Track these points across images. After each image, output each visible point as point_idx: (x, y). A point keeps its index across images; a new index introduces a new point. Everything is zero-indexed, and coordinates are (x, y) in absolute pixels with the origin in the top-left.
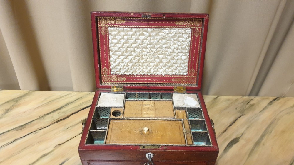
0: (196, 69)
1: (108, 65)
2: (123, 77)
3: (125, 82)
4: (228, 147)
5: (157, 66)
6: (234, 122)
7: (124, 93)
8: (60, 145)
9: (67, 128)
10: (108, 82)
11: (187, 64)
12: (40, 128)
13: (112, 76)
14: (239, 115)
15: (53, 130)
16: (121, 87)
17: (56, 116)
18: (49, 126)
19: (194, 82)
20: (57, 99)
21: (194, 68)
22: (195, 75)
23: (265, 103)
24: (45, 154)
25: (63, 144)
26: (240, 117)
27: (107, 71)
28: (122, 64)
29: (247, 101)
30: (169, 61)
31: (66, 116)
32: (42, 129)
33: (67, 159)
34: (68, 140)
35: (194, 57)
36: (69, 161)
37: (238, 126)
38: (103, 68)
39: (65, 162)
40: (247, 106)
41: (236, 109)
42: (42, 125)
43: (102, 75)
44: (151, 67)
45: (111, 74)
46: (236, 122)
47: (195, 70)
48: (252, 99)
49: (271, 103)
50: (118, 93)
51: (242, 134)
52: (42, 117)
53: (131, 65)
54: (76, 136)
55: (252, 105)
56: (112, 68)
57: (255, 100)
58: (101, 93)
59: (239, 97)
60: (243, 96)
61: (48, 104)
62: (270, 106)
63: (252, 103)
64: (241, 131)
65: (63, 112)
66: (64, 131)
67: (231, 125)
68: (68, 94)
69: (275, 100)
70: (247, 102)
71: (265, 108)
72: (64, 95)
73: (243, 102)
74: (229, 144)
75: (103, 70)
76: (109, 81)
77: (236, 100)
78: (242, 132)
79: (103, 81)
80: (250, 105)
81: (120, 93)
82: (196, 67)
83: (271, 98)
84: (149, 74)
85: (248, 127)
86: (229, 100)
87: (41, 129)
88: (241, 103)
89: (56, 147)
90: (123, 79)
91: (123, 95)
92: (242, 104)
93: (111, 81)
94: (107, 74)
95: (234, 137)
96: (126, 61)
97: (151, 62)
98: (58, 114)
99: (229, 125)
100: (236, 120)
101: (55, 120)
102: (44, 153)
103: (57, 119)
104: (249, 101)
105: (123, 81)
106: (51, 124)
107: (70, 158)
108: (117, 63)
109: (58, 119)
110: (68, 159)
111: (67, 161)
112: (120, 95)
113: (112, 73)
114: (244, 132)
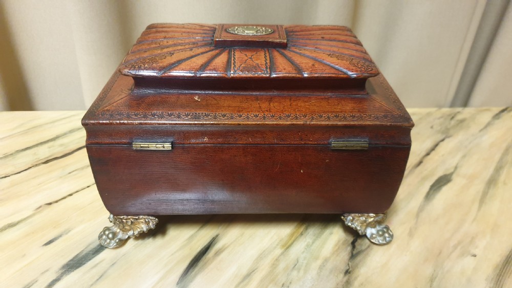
4: (432, 191)
6: (433, 149)
8: (50, 204)
9: (70, 173)
12: (3, 176)
14: (440, 137)
15: (34, 178)
17: (44, 152)
18: (25, 170)
20: (47, 124)
23: (486, 117)
24: (11, 224)
25: (57, 202)
26: (443, 140)
29: (449, 115)
31: (68, 152)
32: (9, 176)
33: (67, 232)
34: (71, 195)
36: (70, 234)
37: (443, 156)
39: (60, 236)
40: (453, 122)
41: (432, 127)
42: (9, 170)
46: (438, 149)
48: (459, 112)
49: (497, 116)
51: (456, 168)
52: (12, 154)
54: (88, 187)
55: (462, 121)
57: (466, 112)
59: (433, 110)
60: (440, 107)
61: (26, 133)
62: (497, 121)
63: (459, 117)
64: (453, 162)
65: (62, 145)
66: (61, 177)
67: (428, 154)
68: (74, 115)
69: (503, 111)
70: (451, 117)
71: (488, 125)
72: (63, 117)
73: (442, 117)
74: (432, 187)
77: (429, 114)
78: (454, 164)
80: (458, 121)
83: (496, 110)
85: (464, 156)
87: (5, 177)
88: (439, 118)
89: (41, 209)
92: (442, 120)
95: (439, 173)
98: (50, 148)
99: (424, 153)
100: (436, 145)
101: (41, 158)
102: (10, 222)
103: (45, 158)
104: (453, 115)
106: (31, 168)
107: (72, 229)
109: (48, 157)
110: (70, 231)
111: (67, 234)
114: (457, 164)
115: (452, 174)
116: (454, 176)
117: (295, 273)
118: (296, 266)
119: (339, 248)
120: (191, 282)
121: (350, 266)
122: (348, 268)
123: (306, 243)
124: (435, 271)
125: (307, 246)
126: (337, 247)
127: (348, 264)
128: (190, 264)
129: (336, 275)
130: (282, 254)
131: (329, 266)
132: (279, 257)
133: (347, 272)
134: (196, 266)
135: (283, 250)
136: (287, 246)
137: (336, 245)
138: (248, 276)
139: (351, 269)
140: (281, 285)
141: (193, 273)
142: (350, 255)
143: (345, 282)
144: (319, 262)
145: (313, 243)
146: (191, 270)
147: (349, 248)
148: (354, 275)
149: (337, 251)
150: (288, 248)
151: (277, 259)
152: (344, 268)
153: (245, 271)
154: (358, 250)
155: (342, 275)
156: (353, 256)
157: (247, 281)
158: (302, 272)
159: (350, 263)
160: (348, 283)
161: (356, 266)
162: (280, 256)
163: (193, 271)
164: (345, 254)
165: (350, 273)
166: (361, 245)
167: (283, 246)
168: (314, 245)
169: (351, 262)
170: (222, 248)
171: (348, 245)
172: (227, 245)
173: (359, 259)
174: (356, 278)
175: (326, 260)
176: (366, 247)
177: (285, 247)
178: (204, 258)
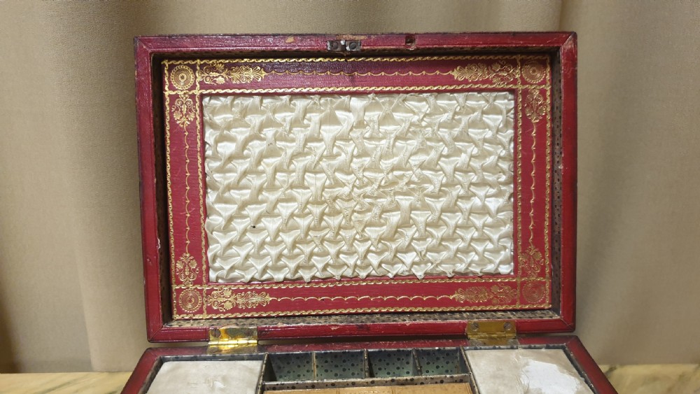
0: (547, 246)
1: (198, 245)
2: (258, 292)
3: (265, 310)
5: (392, 239)
7: (260, 358)
10: (196, 317)
11: (508, 228)
13: (213, 290)
16: (248, 334)
19: (543, 302)
21: (539, 244)
22: (542, 274)
27: (194, 270)
28: (256, 239)
30: (440, 218)
35: (532, 202)
38: (177, 259)
43: (175, 287)
44: (370, 242)
45: (208, 280)
47: (543, 252)
50: (235, 356)
53: (288, 238)
56: (215, 258)
58: (161, 362)
75: (179, 266)
76: (201, 312)
79: (180, 312)
81: (243, 359)
82: (547, 239)
84: (363, 274)
86: (654, 379)
90: (256, 299)
91: (257, 366)
93: (210, 310)
94: (195, 283)
96: (271, 225)
97: (370, 224)
105: (260, 308)
108: (234, 235)
112: (244, 366)
113: (212, 275)
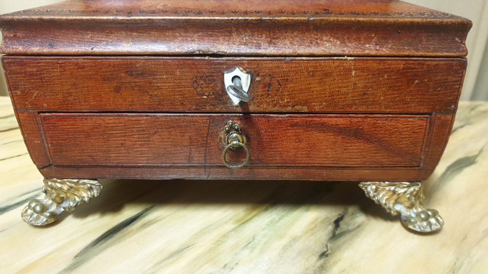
4: (449, 172)
26: (462, 127)
37: (463, 140)
40: (473, 113)
46: (456, 134)
48: (480, 105)
51: (481, 151)
55: (484, 112)
63: (481, 109)
64: (476, 146)
70: (471, 108)
74: (450, 168)
78: (478, 148)
80: (479, 111)
95: (458, 156)
100: (454, 131)
104: (473, 107)
114: (483, 148)
115: (476, 156)
116: (479, 159)
117: (246, 252)
118: (250, 245)
119: (315, 226)
120: (96, 255)
121: (329, 247)
122: (325, 249)
123: (270, 219)
124: (458, 259)
125: (272, 222)
126: (313, 226)
127: (327, 246)
128: (103, 235)
129: (307, 258)
130: (234, 229)
131: (299, 246)
132: (228, 233)
133: (323, 255)
134: (111, 237)
135: (236, 225)
136: (243, 221)
137: (312, 223)
138: (179, 252)
139: (329, 252)
140: (222, 266)
141: (104, 245)
142: (331, 235)
143: (318, 267)
144: (284, 241)
145: (280, 219)
146: (101, 242)
147: (331, 228)
148: (332, 259)
149: (312, 229)
150: (244, 223)
151: (224, 236)
152: (320, 249)
153: (175, 247)
154: (343, 230)
155: (315, 258)
156: (334, 237)
157: (175, 258)
158: (256, 251)
159: (329, 245)
160: (322, 267)
161: (339, 247)
162: (230, 231)
163: (103, 244)
164: (324, 233)
165: (327, 256)
166: (348, 225)
167: (238, 221)
168: (281, 221)
169: (330, 243)
170: (153, 220)
171: (330, 224)
172: (161, 217)
173: (342, 240)
174: (336, 262)
175: (295, 239)
176: (354, 227)
177: (240, 223)
178: (125, 229)
